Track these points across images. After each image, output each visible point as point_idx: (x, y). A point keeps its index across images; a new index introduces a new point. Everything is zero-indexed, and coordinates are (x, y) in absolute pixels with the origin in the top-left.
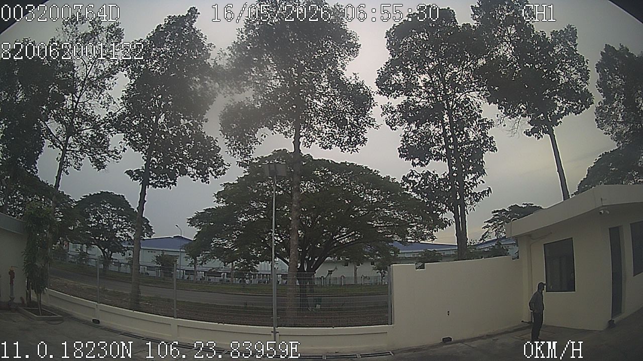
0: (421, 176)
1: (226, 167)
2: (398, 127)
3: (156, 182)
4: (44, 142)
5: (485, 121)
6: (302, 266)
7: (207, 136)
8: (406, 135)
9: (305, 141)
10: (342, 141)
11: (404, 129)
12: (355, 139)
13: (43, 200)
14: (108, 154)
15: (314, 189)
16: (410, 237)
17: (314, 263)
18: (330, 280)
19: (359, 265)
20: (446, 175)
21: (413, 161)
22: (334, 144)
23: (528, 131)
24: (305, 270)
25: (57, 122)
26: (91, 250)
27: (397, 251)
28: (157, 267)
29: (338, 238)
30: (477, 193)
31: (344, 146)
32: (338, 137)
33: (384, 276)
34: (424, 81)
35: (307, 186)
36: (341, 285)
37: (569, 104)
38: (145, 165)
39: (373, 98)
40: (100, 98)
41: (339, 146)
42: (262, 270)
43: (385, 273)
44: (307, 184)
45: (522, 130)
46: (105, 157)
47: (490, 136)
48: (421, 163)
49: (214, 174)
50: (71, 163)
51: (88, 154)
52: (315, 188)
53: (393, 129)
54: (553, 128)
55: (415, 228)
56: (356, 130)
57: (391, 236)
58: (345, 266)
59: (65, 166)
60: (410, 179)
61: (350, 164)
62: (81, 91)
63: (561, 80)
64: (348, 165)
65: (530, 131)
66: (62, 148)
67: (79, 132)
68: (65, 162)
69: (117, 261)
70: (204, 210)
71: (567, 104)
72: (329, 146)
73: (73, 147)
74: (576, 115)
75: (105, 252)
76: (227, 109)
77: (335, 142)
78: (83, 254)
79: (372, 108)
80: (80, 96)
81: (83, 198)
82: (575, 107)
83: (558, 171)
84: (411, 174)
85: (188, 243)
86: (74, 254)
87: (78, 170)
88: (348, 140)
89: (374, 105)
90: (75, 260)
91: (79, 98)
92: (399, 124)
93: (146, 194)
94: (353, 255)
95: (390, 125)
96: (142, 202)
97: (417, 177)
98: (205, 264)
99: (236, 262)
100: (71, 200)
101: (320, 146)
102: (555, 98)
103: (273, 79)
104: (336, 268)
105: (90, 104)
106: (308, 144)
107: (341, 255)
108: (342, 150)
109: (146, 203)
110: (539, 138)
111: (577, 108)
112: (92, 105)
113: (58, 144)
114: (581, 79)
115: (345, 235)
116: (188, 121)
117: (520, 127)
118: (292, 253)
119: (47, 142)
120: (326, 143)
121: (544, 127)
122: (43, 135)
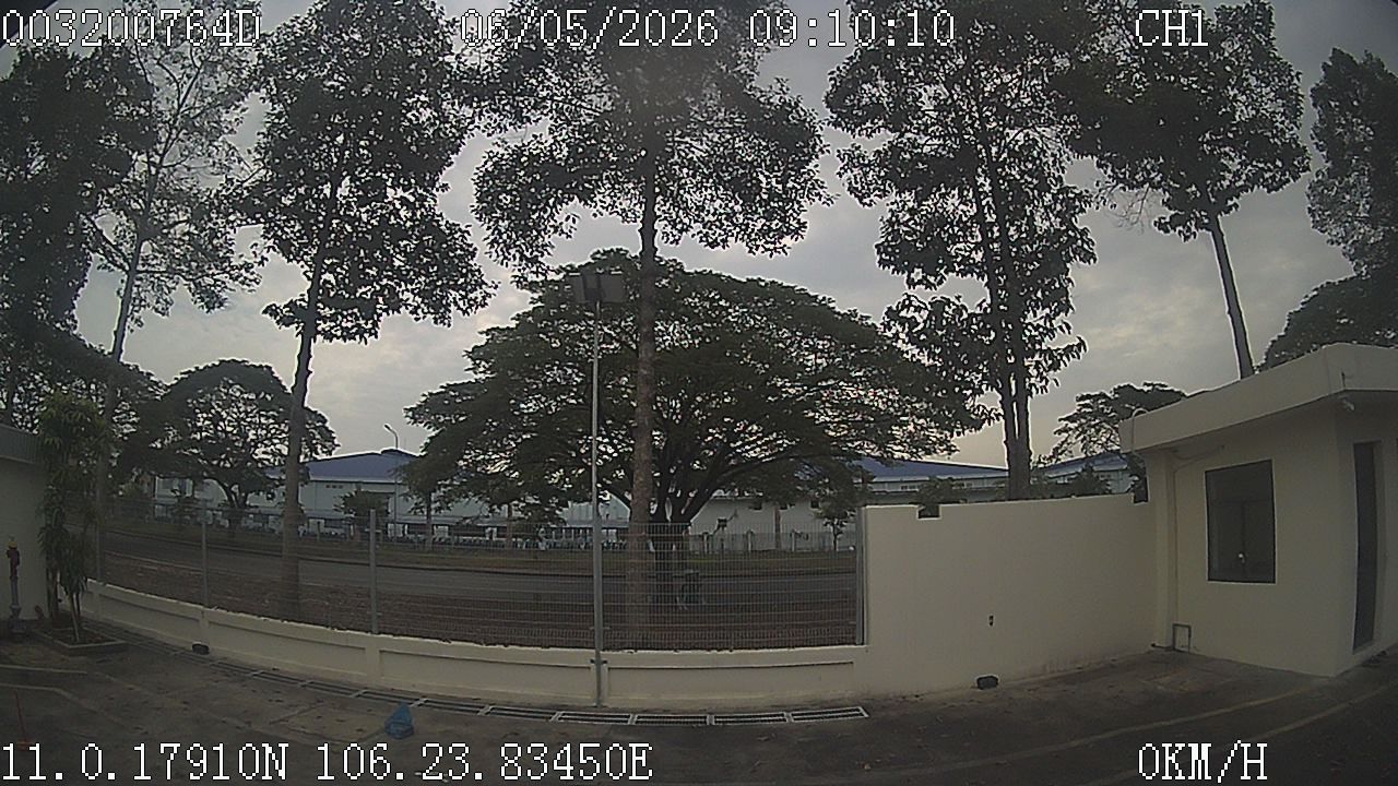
0: (929, 307)
1: (488, 290)
2: (876, 199)
3: (332, 328)
4: (91, 259)
5: (1072, 192)
6: (661, 510)
7: (447, 222)
8: (894, 219)
9: (669, 229)
10: (750, 230)
11: (891, 206)
12: (780, 224)
13: (93, 386)
14: (231, 275)
15: (686, 338)
16: (900, 448)
17: (688, 503)
18: (722, 540)
19: (786, 508)
20: (984, 305)
21: (909, 276)
22: (732, 236)
23: (1163, 221)
24: (668, 518)
25: (118, 214)
26: (202, 490)
27: (867, 479)
28: (346, 519)
29: (739, 447)
30: (1053, 348)
31: (755, 240)
32: (741, 221)
33: (841, 533)
34: (935, 99)
35: (672, 333)
36: (746, 553)
37: (1253, 166)
38: (308, 291)
39: (819, 136)
40: (209, 156)
41: (742, 239)
42: (576, 518)
43: (842, 526)
44: (671, 329)
45: (1150, 217)
46: (224, 283)
47: (1082, 228)
48: (928, 281)
49: (462, 306)
50: (148, 301)
51: (183, 277)
52: (689, 336)
53: (865, 204)
54: (1219, 217)
55: (911, 428)
56: (781, 204)
57: (856, 443)
58: (756, 509)
59: (136, 308)
60: (903, 313)
61: (766, 284)
62: (167, 142)
63: (1238, 113)
64: (763, 284)
65: (1168, 220)
66: (127, 268)
67: (165, 231)
68: (135, 299)
69: (257, 511)
70: (442, 387)
71: (1249, 168)
72: (722, 240)
73: (153, 266)
74: (1269, 191)
75: (232, 492)
76: (490, 163)
77: (735, 232)
78: (185, 503)
79: (817, 157)
80: (165, 151)
81: (179, 377)
82: (1267, 175)
83: (1229, 313)
84: (907, 302)
85: (407, 463)
86: (165, 500)
87: (163, 314)
88: (763, 226)
89: (821, 150)
90: (169, 516)
91: (162, 156)
92: (877, 192)
93: (310, 356)
94: (772, 485)
95: (856, 196)
96: (303, 373)
97: (918, 309)
98: (448, 508)
99: (516, 502)
100: (156, 383)
101: (701, 241)
102: (1226, 154)
103: (595, 93)
104: (736, 515)
105: (189, 169)
106: (674, 236)
107: (748, 485)
108: (751, 248)
109: (311, 376)
110: (1186, 238)
111: (1273, 177)
112: (193, 171)
113: (120, 261)
114: (1283, 114)
115: (754, 441)
116: (404, 191)
117: (1146, 211)
118: (639, 479)
119: (96, 258)
120: (714, 234)
121: (1198, 215)
122: (87, 243)
